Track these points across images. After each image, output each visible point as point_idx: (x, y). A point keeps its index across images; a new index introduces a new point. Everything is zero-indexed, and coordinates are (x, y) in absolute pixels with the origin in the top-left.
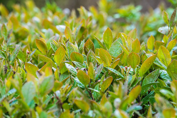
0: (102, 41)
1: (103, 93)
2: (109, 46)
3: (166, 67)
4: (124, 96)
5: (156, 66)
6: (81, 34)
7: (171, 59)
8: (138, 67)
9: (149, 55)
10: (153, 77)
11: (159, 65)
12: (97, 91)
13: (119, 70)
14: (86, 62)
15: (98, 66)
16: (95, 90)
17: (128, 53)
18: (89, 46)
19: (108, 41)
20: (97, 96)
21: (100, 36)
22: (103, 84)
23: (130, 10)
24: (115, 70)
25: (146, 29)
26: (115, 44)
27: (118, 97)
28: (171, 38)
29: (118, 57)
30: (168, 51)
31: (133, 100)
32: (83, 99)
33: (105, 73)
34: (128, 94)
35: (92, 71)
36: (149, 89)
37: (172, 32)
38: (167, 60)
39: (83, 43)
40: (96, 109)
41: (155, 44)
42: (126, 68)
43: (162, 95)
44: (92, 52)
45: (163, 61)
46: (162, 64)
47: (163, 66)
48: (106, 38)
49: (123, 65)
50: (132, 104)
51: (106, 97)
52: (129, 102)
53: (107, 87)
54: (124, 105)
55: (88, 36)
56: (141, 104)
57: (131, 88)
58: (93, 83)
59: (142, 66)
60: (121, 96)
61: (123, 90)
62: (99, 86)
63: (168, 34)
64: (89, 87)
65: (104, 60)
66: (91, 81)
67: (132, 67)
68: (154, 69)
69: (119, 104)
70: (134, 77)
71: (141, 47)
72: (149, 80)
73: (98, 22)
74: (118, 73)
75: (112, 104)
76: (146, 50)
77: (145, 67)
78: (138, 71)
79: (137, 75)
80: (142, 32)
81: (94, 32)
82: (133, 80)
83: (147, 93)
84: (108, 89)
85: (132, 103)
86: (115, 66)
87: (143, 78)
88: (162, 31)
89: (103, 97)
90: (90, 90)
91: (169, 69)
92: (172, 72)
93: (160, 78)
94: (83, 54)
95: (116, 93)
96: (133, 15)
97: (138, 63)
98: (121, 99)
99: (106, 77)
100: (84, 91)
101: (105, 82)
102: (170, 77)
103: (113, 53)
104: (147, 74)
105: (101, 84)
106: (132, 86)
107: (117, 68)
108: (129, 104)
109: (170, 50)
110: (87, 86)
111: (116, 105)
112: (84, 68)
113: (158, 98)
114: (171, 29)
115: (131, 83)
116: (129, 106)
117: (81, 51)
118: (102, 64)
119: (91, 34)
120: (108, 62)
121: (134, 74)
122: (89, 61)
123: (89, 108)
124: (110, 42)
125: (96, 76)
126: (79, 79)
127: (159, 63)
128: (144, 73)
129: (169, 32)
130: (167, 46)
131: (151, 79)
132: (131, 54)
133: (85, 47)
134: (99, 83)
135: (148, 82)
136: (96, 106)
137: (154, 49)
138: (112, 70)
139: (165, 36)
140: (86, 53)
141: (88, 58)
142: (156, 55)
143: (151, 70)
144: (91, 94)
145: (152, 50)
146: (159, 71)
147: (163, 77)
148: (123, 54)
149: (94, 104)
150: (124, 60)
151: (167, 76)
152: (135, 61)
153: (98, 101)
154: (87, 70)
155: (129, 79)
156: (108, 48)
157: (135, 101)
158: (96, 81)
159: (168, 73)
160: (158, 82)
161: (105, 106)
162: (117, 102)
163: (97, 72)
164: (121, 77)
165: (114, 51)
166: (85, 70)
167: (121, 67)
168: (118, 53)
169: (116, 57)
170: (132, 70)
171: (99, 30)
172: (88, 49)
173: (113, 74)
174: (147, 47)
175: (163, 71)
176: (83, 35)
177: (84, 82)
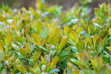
0: (36, 29)
1: (36, 62)
2: (40, 32)
3: (75, 45)
4: (47, 64)
5: (69, 44)
7: (78, 40)
8: (57, 45)
9: (64, 37)
10: (67, 51)
11: (71, 43)
12: (32, 60)
13: (46, 47)
14: (25, 42)
15: (32, 45)
16: (30, 60)
17: (51, 36)
18: (27, 32)
19: (39, 29)
20: (32, 63)
21: (34, 26)
22: (35, 56)
23: (54, 9)
24: (43, 47)
25: (65, 20)
26: (43, 31)
27: (44, 64)
28: (79, 26)
29: (45, 39)
30: (76, 34)
31: (54, 66)
32: (22, 66)
33: (36, 49)
34: (51, 62)
35: (29, 48)
36: (65, 58)
37: (80, 22)
38: (76, 40)
39: (23, 31)
40: (31, 72)
41: (69, 30)
42: (50, 46)
43: (72, 62)
44: (29, 36)
45: (73, 40)
46: (73, 43)
47: (74, 44)
48: (38, 27)
49: (48, 44)
50: (53, 69)
51: (37, 64)
52: (51, 67)
53: (38, 58)
54: (48, 69)
55: (27, 26)
56: (59, 68)
57: (53, 58)
58: (29, 56)
59: (60, 44)
61: (47, 60)
62: (33, 57)
64: (27, 58)
65: (36, 41)
66: (28, 54)
67: (54, 45)
68: (68, 46)
69: (45, 69)
70: (55, 51)
71: (60, 32)
72: (65, 53)
73: (34, 17)
74: (45, 49)
75: (41, 68)
76: (64, 34)
77: (62, 45)
78: (58, 48)
79: (57, 50)
80: (62, 23)
81: (31, 23)
82: (55, 53)
83: (64, 61)
84: (38, 59)
85: (54, 67)
86: (43, 44)
87: (61, 52)
88: (73, 22)
89: (35, 64)
90: (28, 60)
91: (77, 46)
92: (79, 47)
93: (72, 51)
94: (24, 38)
95: (43, 62)
96: (57, 12)
97: (57, 42)
98: (46, 65)
99: (37, 51)
100: (23, 61)
101: (37, 55)
102: (78, 51)
103: (42, 36)
104: (64, 49)
105: (34, 56)
106: (54, 57)
107: (45, 46)
108: (51, 68)
109: (78, 34)
110: (25, 57)
111: (43, 69)
112: (23, 46)
113: (69, 64)
114: (79, 20)
115: (53, 55)
116: (51, 70)
117: (22, 36)
118: (35, 43)
119: (29, 24)
120: (39, 42)
121: (55, 49)
122: (27, 42)
123: (26, 71)
124: (40, 29)
125: (31, 51)
126: (20, 53)
127: (71, 41)
128: (61, 49)
129: (78, 22)
130: (76, 31)
131: (66, 52)
132: (53, 37)
133: (24, 33)
134: (33, 55)
135: (64, 54)
136: (31, 70)
137: (68, 33)
138: (41, 47)
139: (75, 25)
140: (25, 36)
141: (26, 40)
142: (69, 37)
143: (66, 47)
144: (28, 62)
145: (67, 34)
146: (71, 47)
147: (73, 51)
148: (48, 37)
149: (29, 69)
150: (49, 41)
151: (76, 50)
152: (56, 41)
153: (33, 67)
154: (25, 47)
155: (52, 52)
156: (39, 33)
157: (55, 66)
158: (31, 54)
159: (77, 48)
160: (70, 54)
161: (36, 69)
162: (43, 67)
163: (31, 48)
164: (47, 51)
165: (43, 35)
166: (24, 47)
167: (47, 45)
168: (46, 36)
169: (44, 39)
170: (54, 47)
171: (35, 21)
172: (26, 34)
173: (42, 50)
174: (64, 32)
175: (74, 47)
177: (23, 55)
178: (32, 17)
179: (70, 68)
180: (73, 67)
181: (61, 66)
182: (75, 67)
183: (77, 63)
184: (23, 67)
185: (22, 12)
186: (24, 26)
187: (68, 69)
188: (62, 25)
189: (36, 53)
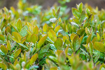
0: (16, 28)
1: (16, 58)
2: (20, 30)
3: (54, 42)
4: (27, 60)
5: (48, 42)
6: (4, 24)
7: (56, 38)
8: (36, 43)
9: (43, 35)
10: (46, 48)
11: (49, 41)
12: (12, 57)
13: (26, 45)
14: (6, 40)
15: (13, 42)
16: (11, 57)
17: (31, 34)
18: (8, 30)
19: (19, 27)
20: (13, 60)
21: (15, 24)
22: (16, 53)
23: (34, 9)
24: (23, 45)
25: (44, 19)
26: (23, 29)
27: (24, 60)
28: (57, 25)
29: (25, 37)
30: (55, 33)
31: (33, 62)
33: (17, 46)
34: (30, 58)
35: (10, 45)
36: (44, 55)
37: (58, 21)
38: (54, 38)
39: (4, 29)
40: (12, 69)
41: (48, 29)
42: (30, 43)
43: (50, 59)
44: (10, 34)
45: (52, 39)
46: (51, 40)
47: (52, 42)
48: (18, 25)
49: (28, 42)
50: (33, 65)
51: (17, 61)
52: (31, 63)
53: (18, 55)
54: (27, 66)
55: (8, 24)
56: (38, 65)
57: (33, 55)
58: (10, 53)
59: (39, 42)
60: (26, 60)
61: (27, 56)
62: (14, 54)
63: (56, 22)
64: (8, 55)
65: (17, 39)
66: (9, 51)
67: (33, 43)
68: (47, 43)
69: (24, 65)
70: (34, 48)
71: (39, 31)
72: (44, 50)
73: (15, 16)
74: (24, 46)
75: (21, 65)
76: (43, 32)
77: (41, 42)
78: (37, 46)
79: (36, 47)
80: (41, 21)
81: (12, 22)
82: (34, 50)
83: (43, 58)
84: (18, 56)
85: (33, 64)
86: (23, 42)
87: (40, 49)
88: (52, 21)
89: (15, 61)
90: (8, 57)
91: (55, 44)
92: (58, 45)
93: (50, 48)
94: (5, 36)
95: (23, 59)
96: (36, 12)
97: (37, 40)
98: (26, 62)
99: (18, 49)
100: (4, 58)
101: (17, 52)
102: (57, 48)
103: (22, 34)
104: (42, 46)
105: (14, 53)
106: (33, 54)
107: (24, 44)
108: (31, 65)
109: (57, 32)
110: (6, 54)
111: (23, 65)
112: (4, 44)
113: (48, 61)
114: (57, 19)
115: (33, 52)
117: (3, 34)
118: (15, 41)
119: (10, 23)
120: (19, 40)
121: (35, 47)
122: (8, 39)
123: (7, 68)
124: (21, 27)
125: (12, 48)
126: (1, 50)
127: (49, 39)
128: (40, 46)
129: (56, 21)
130: (55, 30)
131: (45, 50)
132: (32, 35)
133: (6, 31)
134: (13, 52)
135: (43, 52)
136: (12, 66)
137: (47, 32)
138: (21, 45)
139: (53, 23)
140: (6, 34)
141: (7, 38)
142: (47, 35)
143: (45, 44)
144: (9, 59)
145: (46, 32)
146: (49, 45)
147: (52, 48)
148: (28, 35)
149: (10, 65)
150: (28, 39)
151: (54, 47)
152: (35, 39)
153: (13, 63)
154: (6, 45)
155: (32, 50)
156: (20, 32)
157: (35, 63)
158: (12, 51)
159: (55, 46)
160: (49, 51)
161: (17, 66)
162: (23, 64)
163: (12, 46)
164: (26, 49)
165: (23, 33)
166: (5, 45)
167: (27, 43)
168: (26, 34)
169: (24, 36)
170: (33, 44)
171: (15, 20)
172: (7, 32)
173: (22, 47)
174: (43, 31)
175: (52, 45)
176: (5, 24)
177: (4, 52)
178: (13, 16)
179: (48, 65)
180: (52, 64)
181: (40, 62)
182: (53, 64)
183: (55, 60)
184: (4, 64)
185: (3, 11)
186: (6, 25)
187: (47, 66)
188: (41, 23)
189: (16, 50)
